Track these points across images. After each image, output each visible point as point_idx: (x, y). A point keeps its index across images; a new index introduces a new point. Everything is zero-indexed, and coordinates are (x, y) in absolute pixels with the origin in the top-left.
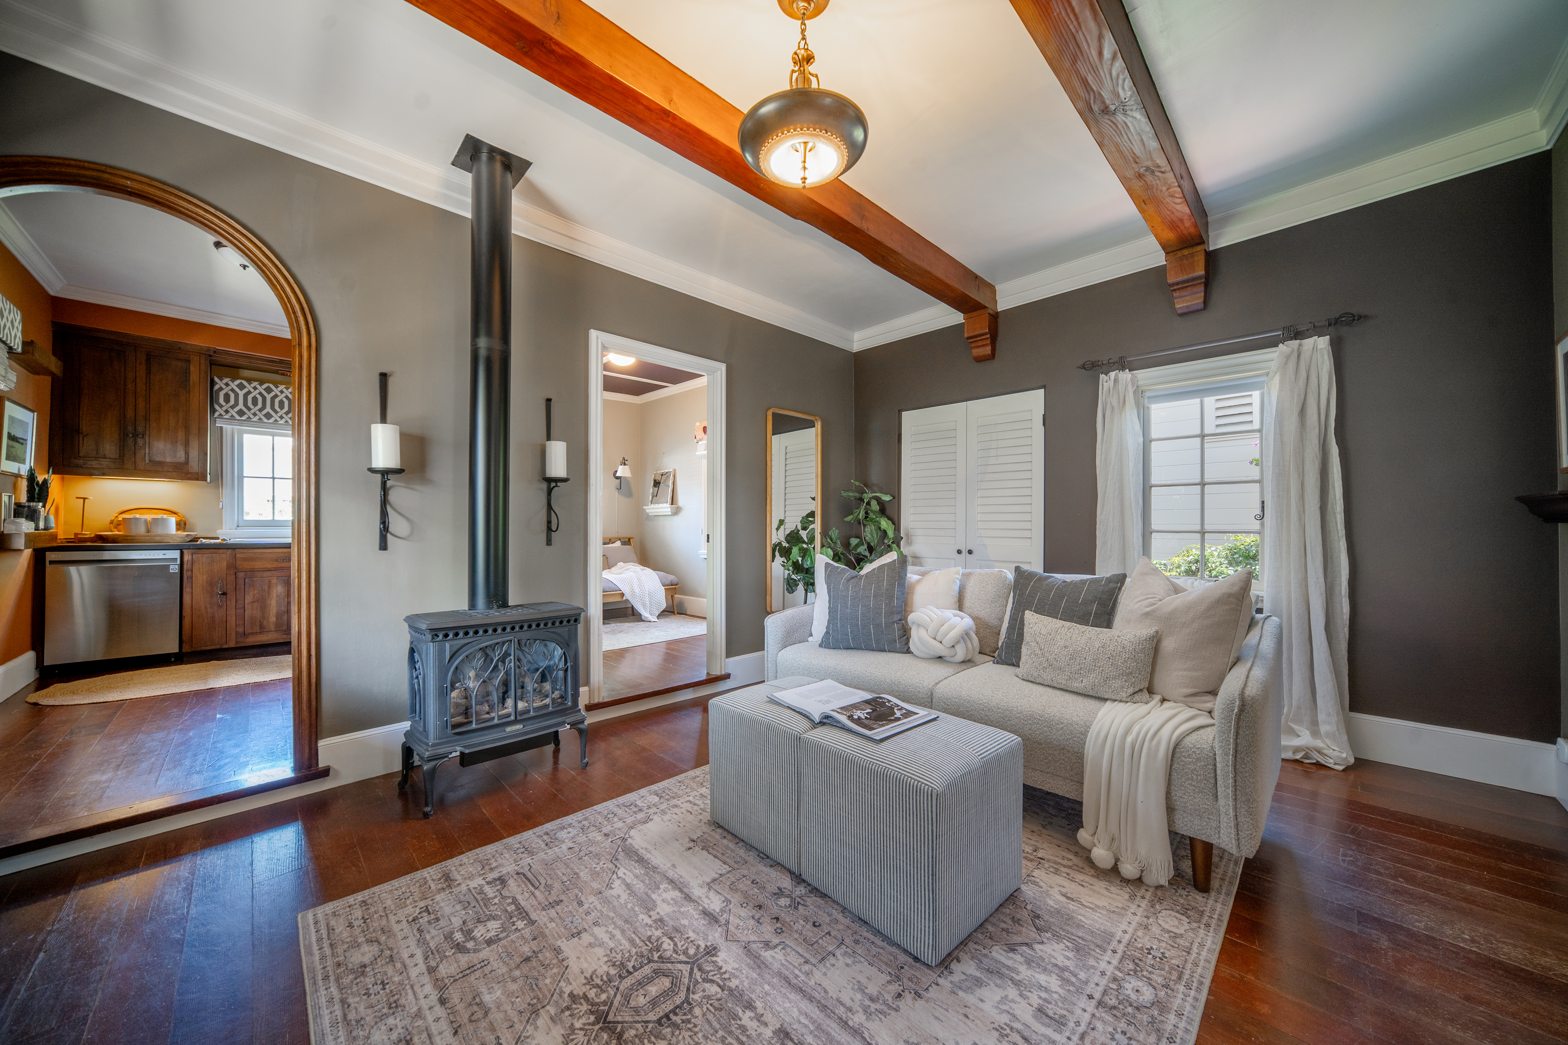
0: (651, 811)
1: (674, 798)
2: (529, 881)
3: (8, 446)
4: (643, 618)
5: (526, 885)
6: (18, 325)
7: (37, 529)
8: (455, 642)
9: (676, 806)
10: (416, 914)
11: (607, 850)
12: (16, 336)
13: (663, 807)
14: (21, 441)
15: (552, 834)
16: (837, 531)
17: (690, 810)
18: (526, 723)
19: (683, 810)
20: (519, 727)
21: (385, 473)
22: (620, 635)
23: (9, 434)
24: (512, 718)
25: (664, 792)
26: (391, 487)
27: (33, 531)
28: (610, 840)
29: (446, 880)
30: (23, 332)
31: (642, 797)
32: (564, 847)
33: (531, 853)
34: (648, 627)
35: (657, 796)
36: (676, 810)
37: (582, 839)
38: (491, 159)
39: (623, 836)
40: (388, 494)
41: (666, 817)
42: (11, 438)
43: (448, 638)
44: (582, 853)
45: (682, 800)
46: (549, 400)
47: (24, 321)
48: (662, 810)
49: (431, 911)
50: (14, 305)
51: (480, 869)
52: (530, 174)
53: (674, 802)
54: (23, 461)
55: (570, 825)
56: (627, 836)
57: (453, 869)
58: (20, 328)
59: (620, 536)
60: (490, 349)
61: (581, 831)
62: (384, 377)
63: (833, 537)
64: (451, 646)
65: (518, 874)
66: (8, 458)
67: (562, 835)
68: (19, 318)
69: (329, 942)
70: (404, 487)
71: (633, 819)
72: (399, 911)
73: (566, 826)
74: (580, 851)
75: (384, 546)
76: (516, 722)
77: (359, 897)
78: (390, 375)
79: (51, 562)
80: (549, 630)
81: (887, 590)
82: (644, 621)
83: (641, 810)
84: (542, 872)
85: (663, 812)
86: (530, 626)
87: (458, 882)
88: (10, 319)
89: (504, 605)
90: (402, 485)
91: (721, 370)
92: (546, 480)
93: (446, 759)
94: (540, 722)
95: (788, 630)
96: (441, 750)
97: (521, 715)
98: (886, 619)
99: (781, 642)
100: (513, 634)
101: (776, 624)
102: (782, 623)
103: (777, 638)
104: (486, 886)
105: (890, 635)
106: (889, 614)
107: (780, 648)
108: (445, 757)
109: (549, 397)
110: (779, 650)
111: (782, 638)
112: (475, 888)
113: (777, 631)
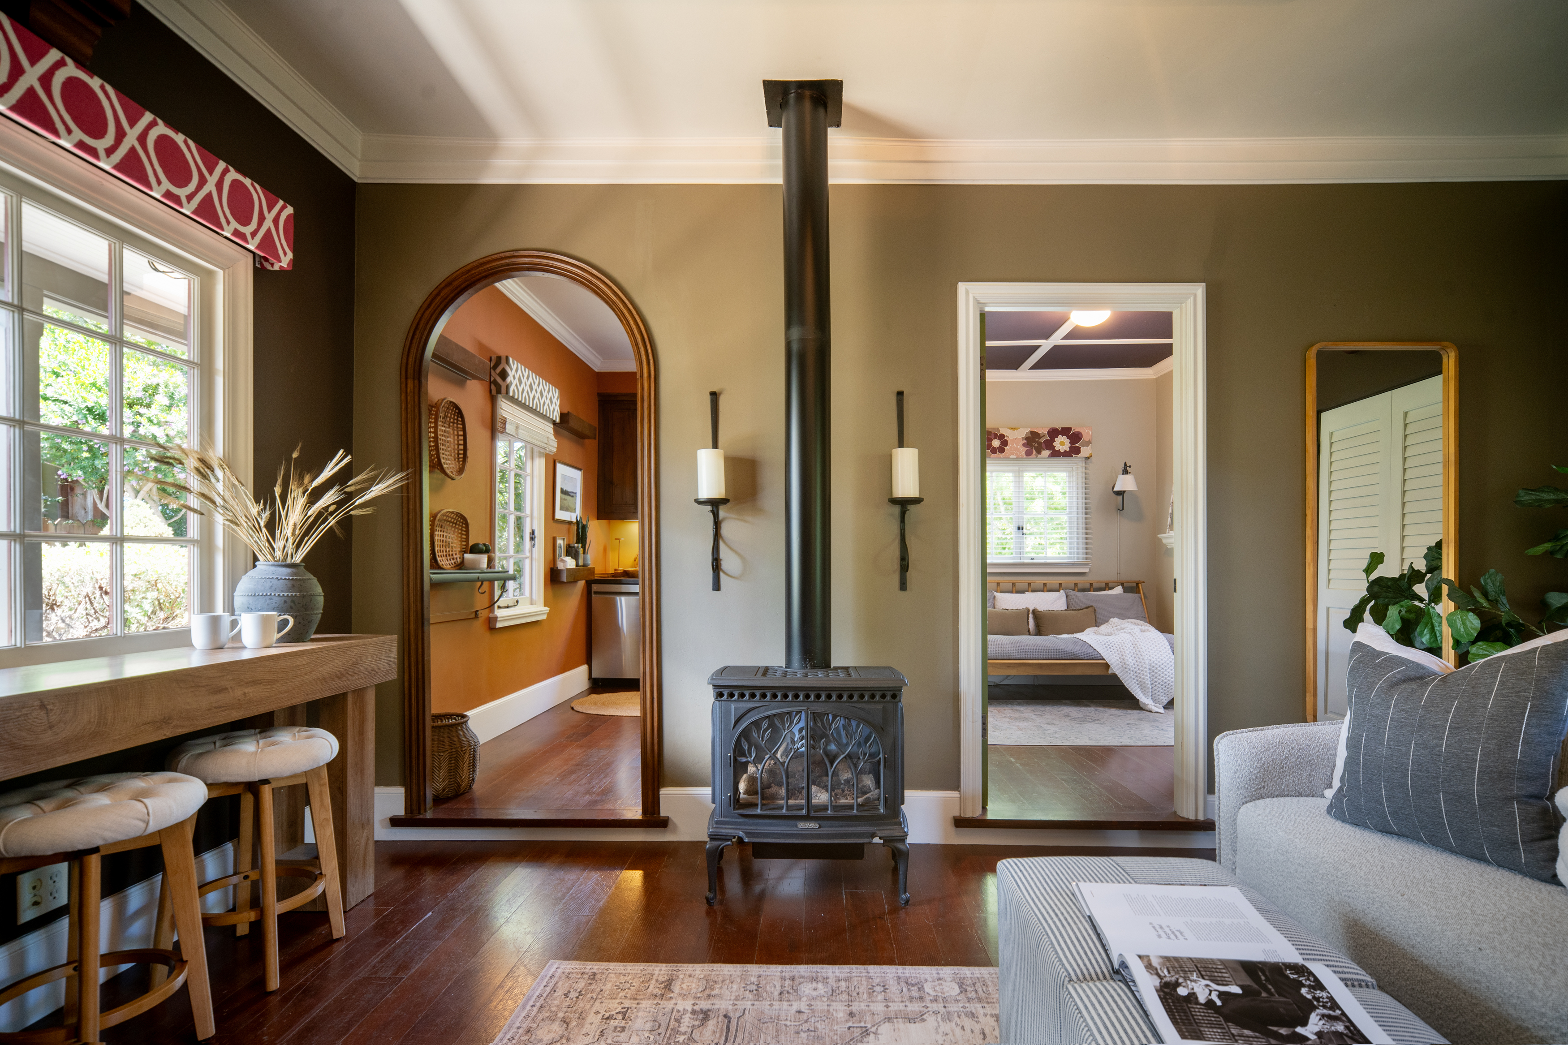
0: (934, 1007)
1: (980, 1000)
2: (728, 1032)
3: (561, 499)
4: (1141, 705)
5: (720, 1036)
6: (557, 402)
7: (577, 565)
8: (741, 705)
9: (973, 1015)
10: (614, 1013)
11: (835, 1037)
12: (554, 410)
13: (953, 1008)
14: (572, 494)
15: (797, 981)
16: (1499, 577)
17: (987, 1032)
18: (823, 823)
19: (977, 1028)
20: (812, 825)
21: (715, 504)
22: (1088, 726)
23: (562, 489)
24: (804, 812)
25: (974, 984)
26: (724, 519)
27: (574, 567)
28: (850, 1024)
29: (665, 987)
30: (560, 406)
31: (939, 979)
32: (796, 1006)
33: (758, 996)
34: (1141, 719)
35: (960, 987)
36: (968, 1023)
37: (821, 1006)
38: (800, 98)
39: (869, 1026)
40: (720, 527)
41: (946, 1027)
42: (563, 492)
43: (734, 699)
44: (805, 1027)
45: (989, 1010)
46: (900, 394)
47: (561, 396)
48: (949, 1013)
49: (626, 1017)
50: (552, 385)
51: (700, 989)
52: (848, 96)
53: (976, 1007)
54: (574, 511)
55: (825, 979)
56: (873, 1029)
57: (681, 976)
58: (558, 403)
59: (1124, 578)
60: (802, 341)
61: (830, 993)
62: (715, 396)
63: (1490, 588)
64: (736, 709)
65: (726, 1016)
66: (562, 509)
67: (807, 989)
68: (556, 395)
69: (542, 1002)
70: (735, 519)
71: (901, 1007)
72: (606, 1001)
73: (820, 979)
74: (806, 1022)
75: (717, 586)
76: (807, 818)
77: (596, 967)
78: (720, 394)
79: (596, 593)
80: (853, 705)
81: (1492, 718)
82: (1141, 709)
83: (921, 998)
84: (747, 1027)
85: (948, 1017)
86: (829, 697)
87: (672, 995)
88: (549, 397)
89: (825, 664)
90: (734, 516)
91: (1195, 296)
92: (894, 501)
93: (729, 843)
94: (841, 826)
95: (1266, 766)
96: (723, 831)
97: (815, 811)
98: (1485, 787)
99: (1246, 786)
100: (806, 704)
101: (1239, 750)
102: (1254, 751)
103: (1238, 778)
104: (688, 1015)
105: (1498, 826)
106: (1495, 776)
107: (1245, 797)
108: (728, 840)
109: (900, 389)
110: (1244, 800)
111: (1250, 780)
112: (678, 1011)
113: (1238, 765)
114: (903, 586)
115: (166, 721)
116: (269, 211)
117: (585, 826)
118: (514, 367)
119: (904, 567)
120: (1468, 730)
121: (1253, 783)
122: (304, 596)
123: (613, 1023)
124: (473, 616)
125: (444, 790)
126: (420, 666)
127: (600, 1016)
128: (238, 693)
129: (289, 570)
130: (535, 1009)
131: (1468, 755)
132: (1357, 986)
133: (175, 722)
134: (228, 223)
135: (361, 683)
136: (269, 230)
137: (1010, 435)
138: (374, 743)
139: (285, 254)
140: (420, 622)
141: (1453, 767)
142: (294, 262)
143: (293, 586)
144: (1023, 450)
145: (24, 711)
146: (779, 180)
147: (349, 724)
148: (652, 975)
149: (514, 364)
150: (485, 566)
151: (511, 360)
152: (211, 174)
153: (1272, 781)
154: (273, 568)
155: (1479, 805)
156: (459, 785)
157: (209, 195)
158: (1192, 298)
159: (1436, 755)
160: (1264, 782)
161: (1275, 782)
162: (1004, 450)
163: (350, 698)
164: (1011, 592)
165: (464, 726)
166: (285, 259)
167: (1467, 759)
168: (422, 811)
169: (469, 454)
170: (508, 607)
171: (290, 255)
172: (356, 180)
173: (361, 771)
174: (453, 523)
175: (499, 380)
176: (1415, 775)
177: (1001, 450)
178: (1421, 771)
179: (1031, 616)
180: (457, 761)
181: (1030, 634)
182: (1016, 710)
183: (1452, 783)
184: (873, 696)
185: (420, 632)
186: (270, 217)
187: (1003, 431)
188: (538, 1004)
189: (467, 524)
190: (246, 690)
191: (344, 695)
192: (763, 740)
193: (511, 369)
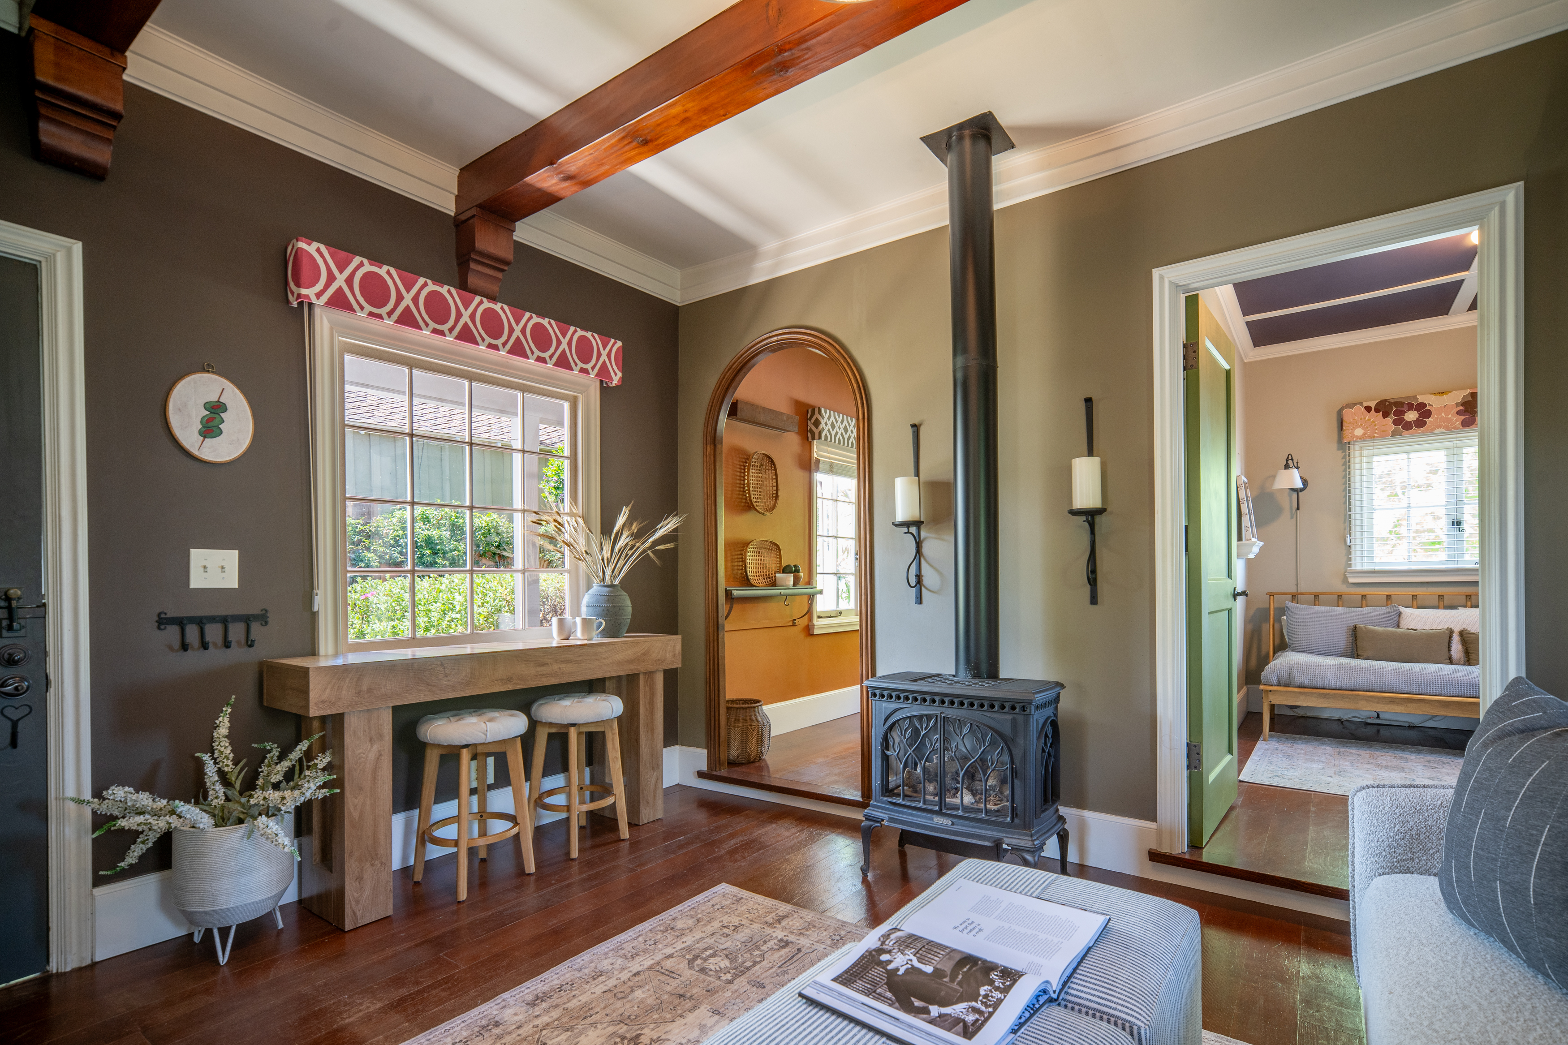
2: (790, 959)
8: (890, 705)
10: (732, 925)
18: (956, 821)
20: (946, 821)
24: (937, 808)
26: (924, 539)
38: (960, 136)
40: (921, 548)
43: (884, 699)
46: (1088, 401)
49: (736, 930)
52: (1003, 121)
62: (916, 428)
64: (885, 708)
70: (934, 538)
72: (734, 916)
75: (919, 598)
76: (941, 814)
77: (746, 895)
86: (962, 704)
87: (777, 926)
89: (993, 674)
90: (933, 536)
91: (1503, 205)
92: (1075, 513)
93: (879, 824)
94: (973, 827)
95: (1414, 833)
96: (875, 813)
97: (948, 809)
98: (1543, 880)
99: (1384, 853)
100: (941, 709)
101: (1376, 807)
102: (1397, 810)
103: (1373, 841)
104: (776, 941)
105: (1555, 937)
106: (1558, 867)
107: (1382, 867)
108: (877, 822)
109: (1088, 396)
110: (1381, 871)
111: (1389, 846)
112: (772, 936)
113: (1373, 825)
114: (1094, 600)
115: (509, 680)
116: (604, 349)
117: (817, 799)
118: (826, 416)
119: (1092, 581)
120: (1542, 802)
121: (1395, 852)
122: (614, 607)
123: (725, 930)
124: (791, 624)
125: (738, 757)
126: (716, 660)
127: (721, 924)
128: (556, 667)
129: (608, 589)
130: (689, 908)
131: (1532, 835)
132: (1120, 1025)
133: (515, 681)
134: (576, 365)
135: (651, 668)
136: (604, 362)
137: (1432, 401)
138: (662, 712)
139: (616, 374)
140: (715, 627)
141: (1513, 849)
142: (622, 379)
143: (608, 600)
144: (1458, 420)
145: (433, 666)
146: (947, 222)
147: (641, 695)
148: (777, 909)
149: (826, 413)
150: (792, 583)
151: (823, 410)
152: (564, 337)
153: (1425, 853)
154: (600, 588)
155: (1535, 904)
156: (750, 755)
157: (564, 351)
158: (1497, 209)
159: (1500, 830)
160: (1413, 853)
161: (1432, 855)
162: (1426, 423)
163: (642, 677)
164: (1437, 608)
165: (756, 709)
166: (616, 378)
167: (1530, 840)
168: (718, 769)
169: (780, 493)
170: (830, 617)
171: (620, 374)
172: (678, 305)
173: (652, 730)
174: (769, 549)
175: (814, 428)
176: (1477, 853)
177: (1420, 423)
178: (1482, 850)
179: (1456, 639)
180: (747, 736)
181: (1451, 661)
182: (1402, 758)
183: (1509, 870)
184: (1003, 707)
185: (716, 634)
186: (604, 353)
187: (1421, 399)
188: (693, 906)
189: (779, 549)
190: (561, 666)
191: (638, 674)
192: (905, 738)
193: (823, 418)
